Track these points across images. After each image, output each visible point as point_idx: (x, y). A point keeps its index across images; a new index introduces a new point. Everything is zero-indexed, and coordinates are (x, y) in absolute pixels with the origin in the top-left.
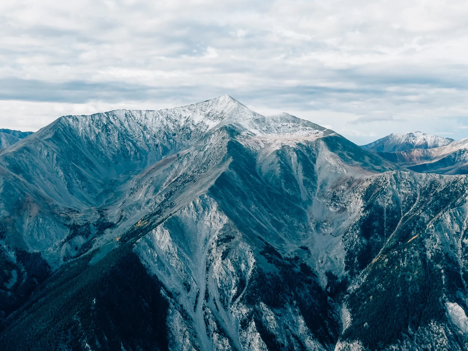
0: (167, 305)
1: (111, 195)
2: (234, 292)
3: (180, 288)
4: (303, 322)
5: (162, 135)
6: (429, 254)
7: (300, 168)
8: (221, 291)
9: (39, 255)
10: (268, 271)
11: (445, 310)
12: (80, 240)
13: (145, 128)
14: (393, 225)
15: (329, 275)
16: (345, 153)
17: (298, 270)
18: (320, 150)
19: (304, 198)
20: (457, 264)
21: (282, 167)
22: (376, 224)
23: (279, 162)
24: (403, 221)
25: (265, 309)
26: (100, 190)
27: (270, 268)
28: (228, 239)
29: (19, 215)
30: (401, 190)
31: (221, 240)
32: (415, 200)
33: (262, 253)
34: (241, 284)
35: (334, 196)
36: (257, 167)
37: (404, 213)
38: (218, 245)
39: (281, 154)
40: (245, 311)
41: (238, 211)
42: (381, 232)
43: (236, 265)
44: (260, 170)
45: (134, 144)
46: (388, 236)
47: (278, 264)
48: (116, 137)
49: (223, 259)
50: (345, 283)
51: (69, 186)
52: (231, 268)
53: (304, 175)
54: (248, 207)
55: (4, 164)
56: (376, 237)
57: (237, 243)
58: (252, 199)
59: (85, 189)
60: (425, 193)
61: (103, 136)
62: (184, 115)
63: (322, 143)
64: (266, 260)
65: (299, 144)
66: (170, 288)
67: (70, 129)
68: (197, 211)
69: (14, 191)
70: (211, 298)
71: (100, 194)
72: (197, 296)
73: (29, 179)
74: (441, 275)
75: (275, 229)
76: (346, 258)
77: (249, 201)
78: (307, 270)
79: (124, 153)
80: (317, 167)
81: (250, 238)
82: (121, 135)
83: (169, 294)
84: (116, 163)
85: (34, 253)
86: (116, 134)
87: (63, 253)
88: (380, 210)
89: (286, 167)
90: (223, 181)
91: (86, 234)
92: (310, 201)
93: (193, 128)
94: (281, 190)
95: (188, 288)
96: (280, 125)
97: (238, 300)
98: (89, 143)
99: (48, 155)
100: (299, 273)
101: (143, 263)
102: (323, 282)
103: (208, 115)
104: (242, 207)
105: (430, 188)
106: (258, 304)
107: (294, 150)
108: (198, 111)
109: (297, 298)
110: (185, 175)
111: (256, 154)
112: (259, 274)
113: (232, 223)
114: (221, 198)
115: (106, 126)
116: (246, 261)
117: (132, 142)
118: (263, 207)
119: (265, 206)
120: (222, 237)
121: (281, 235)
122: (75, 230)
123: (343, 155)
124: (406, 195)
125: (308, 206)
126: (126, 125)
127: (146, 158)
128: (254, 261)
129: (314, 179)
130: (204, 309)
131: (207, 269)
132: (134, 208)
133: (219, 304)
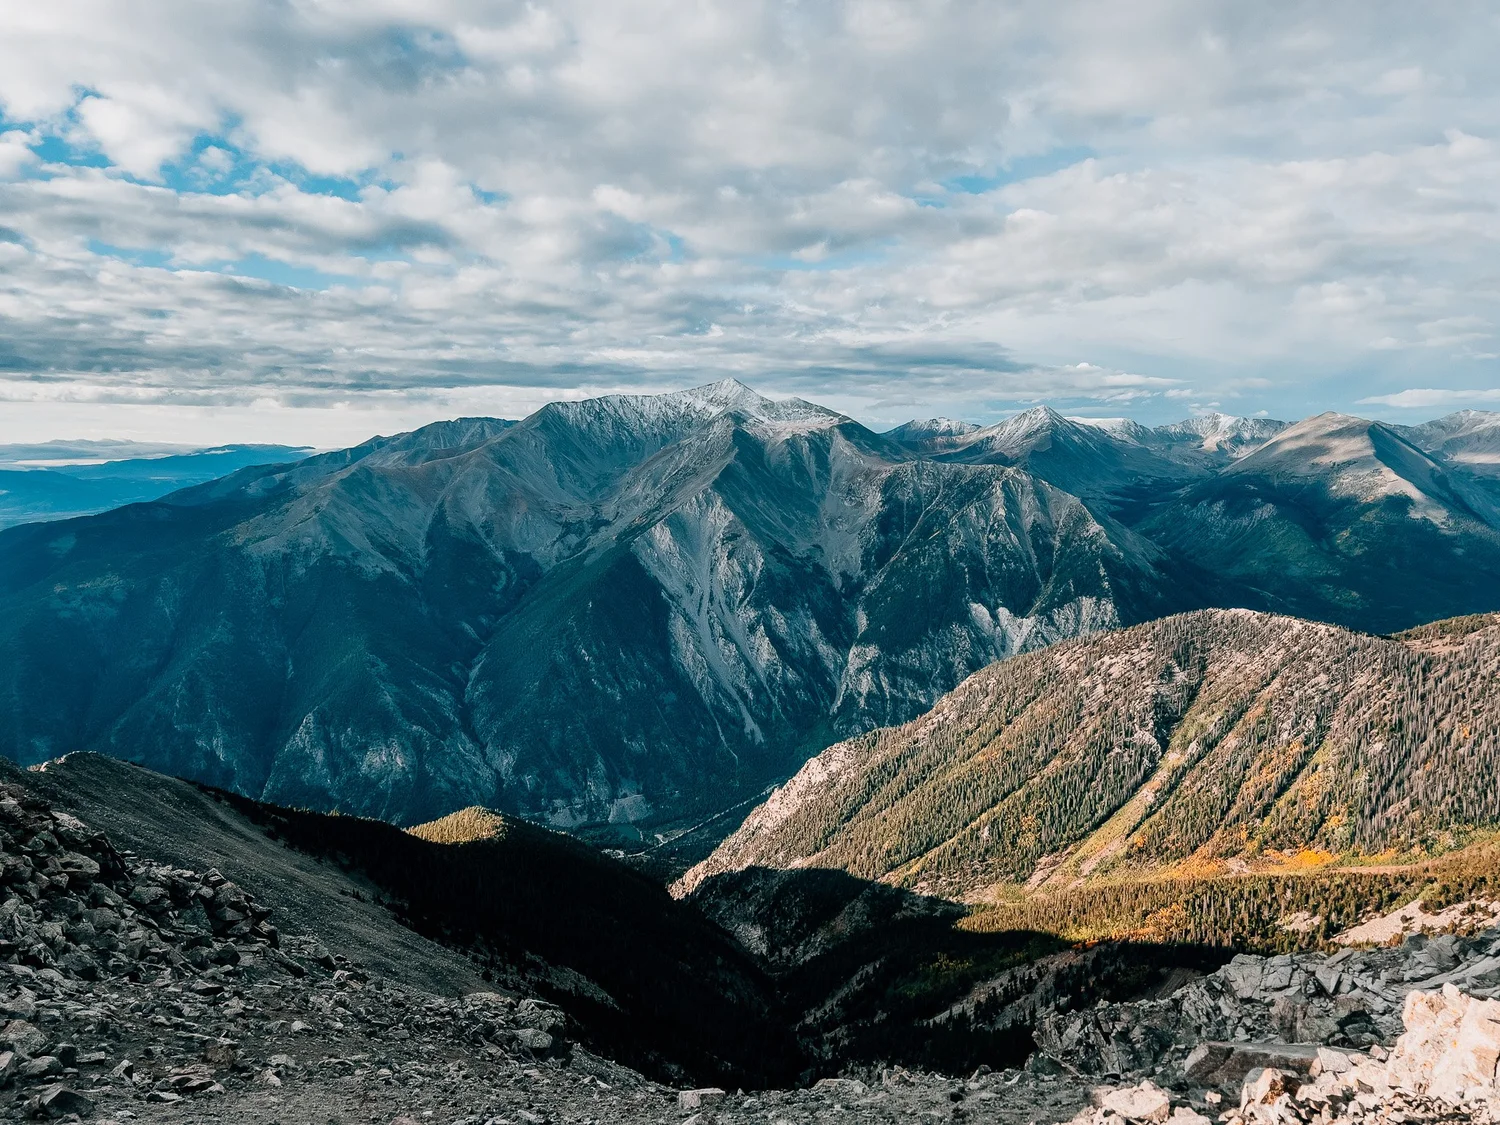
0: (668, 608)
1: (605, 490)
2: (741, 594)
3: (683, 591)
4: (815, 625)
5: (660, 423)
6: (952, 552)
7: (813, 459)
8: (727, 593)
9: (528, 555)
10: (777, 571)
11: (969, 612)
12: (573, 539)
13: (642, 416)
14: (913, 519)
15: (843, 575)
16: (862, 442)
17: (810, 569)
18: (834, 438)
19: (817, 492)
20: (982, 562)
21: (793, 457)
22: (895, 519)
23: (789, 453)
24: (924, 516)
25: (775, 612)
26: (594, 485)
27: (779, 569)
28: (734, 537)
29: (506, 511)
30: (923, 483)
31: (727, 538)
32: (937, 493)
33: (771, 553)
34: (748, 586)
35: (850, 490)
36: (765, 459)
37: (926, 507)
38: (723, 544)
39: (792, 443)
40: (752, 614)
41: (745, 506)
42: (901, 529)
43: (744, 567)
44: (769, 461)
45: (630, 434)
46: (908, 533)
47: (788, 564)
48: (610, 426)
49: (728, 559)
50: (861, 584)
51: (560, 480)
52: (738, 569)
53: (817, 467)
54: (756, 502)
55: (488, 455)
56: (896, 533)
57: (744, 542)
58: (760, 493)
59: (578, 483)
60: (949, 485)
61: (596, 426)
62: (684, 401)
63: (836, 430)
64: (775, 560)
65: (812, 433)
66: (671, 591)
67: (560, 417)
68: (700, 507)
69: (500, 485)
70: (716, 601)
71: (594, 489)
72: (702, 598)
73: (516, 473)
74: (965, 573)
75: (785, 526)
76: (862, 556)
77: (757, 496)
78: (820, 570)
79: (618, 444)
80: (831, 457)
81: (758, 536)
82: (615, 423)
83: (671, 597)
84: (611, 454)
85: (524, 553)
86: (610, 422)
87: (555, 552)
88: (899, 504)
89: (796, 457)
90: (728, 473)
91: (580, 532)
92: (823, 496)
93: (694, 416)
94: (791, 483)
95: (691, 590)
96: (790, 412)
97: (746, 602)
98: (581, 432)
99: (536, 446)
100: (811, 574)
101: (642, 563)
102: (838, 583)
103: (711, 401)
104: (750, 502)
105: (954, 480)
106: (767, 607)
107: (806, 439)
108: (700, 396)
109: (809, 601)
110: (686, 467)
111: (764, 444)
112: (768, 576)
113: (738, 520)
114: (726, 493)
115: (599, 413)
116: (754, 561)
117: (628, 431)
118: (771, 502)
119: (774, 501)
120: (728, 535)
121: (792, 533)
122: (568, 528)
123: (860, 444)
124: (928, 487)
125: (821, 501)
126: (621, 412)
127: (643, 449)
128: (762, 560)
129: (828, 471)
130: (708, 613)
131: (712, 570)
132: (631, 504)
133: (724, 607)
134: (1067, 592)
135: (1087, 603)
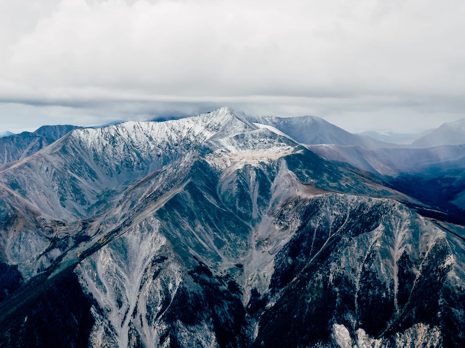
0: (92, 321)
1: (102, 206)
2: (159, 308)
3: (113, 304)
4: (215, 337)
5: (164, 146)
6: (331, 277)
7: (257, 186)
8: (148, 308)
9: (15, 267)
10: (191, 290)
11: (331, 332)
12: (56, 253)
13: (151, 139)
14: (318, 245)
15: (254, 293)
16: (304, 171)
17: (224, 287)
18: (280, 168)
19: (255, 216)
20: (353, 287)
21: (240, 186)
22: (304, 244)
23: (238, 181)
24: (329, 242)
25: (181, 326)
26: (93, 202)
27: (193, 287)
28: (162, 259)
29: (6, 230)
30: (334, 212)
31: (156, 261)
32: (343, 221)
33: (190, 273)
34: (166, 302)
35: (281, 215)
36: (219, 185)
37: (332, 233)
38: (152, 265)
39: (242, 174)
40: (164, 327)
41: (181, 231)
42: (307, 253)
43: (164, 284)
44: (220, 189)
45: (138, 155)
46: (312, 256)
47: (203, 283)
48: (122, 148)
49: (154, 279)
50: (266, 300)
51: (62, 199)
52: (160, 287)
53: (259, 194)
54: (194, 227)
55: (2, 180)
56: (302, 257)
57: (168, 264)
58: (200, 219)
59: (79, 201)
60: (353, 215)
61: (109, 150)
62: (187, 127)
63: (284, 162)
64: (192, 280)
65: (262, 163)
66: (103, 305)
67: (80, 142)
68: (142, 232)
69: (5, 206)
70: (139, 315)
71: (93, 206)
72: (127, 313)
73: (24, 194)
74: (336, 298)
75: (215, 248)
76: (273, 276)
77: (197, 221)
78: (234, 287)
79: (128, 164)
80: (273, 185)
81: (183, 257)
82: (126, 146)
83: (100, 311)
84: (119, 173)
85: (12, 265)
86: (122, 146)
87: (38, 265)
88: (311, 232)
89: (243, 187)
91: (63, 247)
92: (259, 219)
93: (192, 139)
94: (234, 208)
95: (120, 303)
96: (257, 141)
97: (161, 316)
98: (96, 155)
99: (47, 170)
100: (225, 291)
102: (246, 299)
103: (207, 127)
104: (187, 226)
105: (359, 211)
106: (176, 321)
107: (255, 169)
108: (200, 122)
109: (214, 316)
110: (158, 191)
111: (220, 173)
112: (182, 293)
113: (169, 243)
114: (167, 220)
115: (113, 138)
116: (174, 281)
117: (137, 153)
118: (208, 227)
119: (211, 225)
120: (157, 258)
121: (220, 254)
122: (55, 243)
123: (301, 173)
124: (337, 216)
125: (257, 224)
126: (133, 137)
127: (148, 168)
128: (181, 280)
129: (268, 197)
130: (129, 325)
131: (141, 287)
132: (111, 222)
133: (144, 319)
134: (410, 319)
135: (422, 329)
